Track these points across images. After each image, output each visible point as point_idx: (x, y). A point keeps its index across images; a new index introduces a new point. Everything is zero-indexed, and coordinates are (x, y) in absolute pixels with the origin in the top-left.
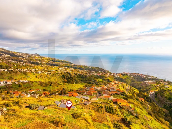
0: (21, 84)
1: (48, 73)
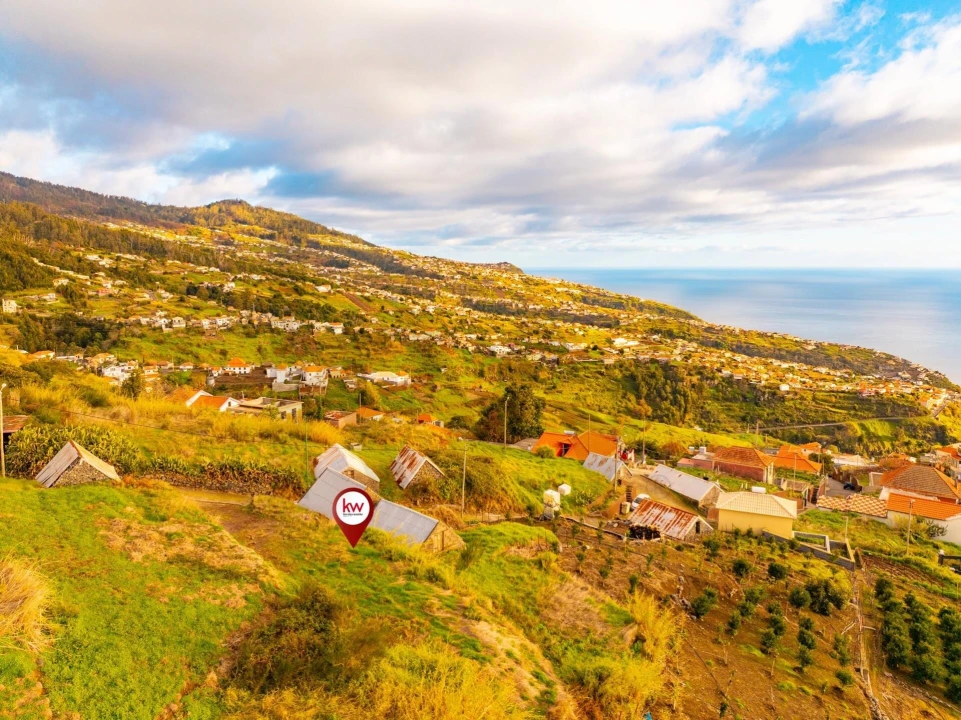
0: (374, 392)
1: (543, 359)
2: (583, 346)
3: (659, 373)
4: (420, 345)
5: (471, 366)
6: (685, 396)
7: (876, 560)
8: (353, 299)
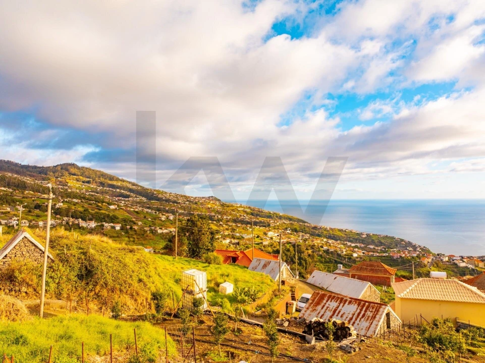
1: (230, 242)
2: (251, 236)
3: (292, 249)
4: (164, 236)
6: (305, 260)
8: (129, 212)
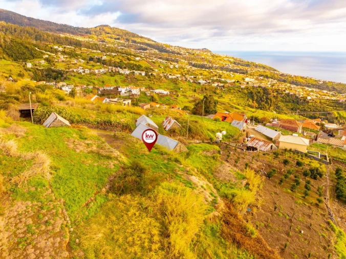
0: (156, 97)
1: (218, 85)
2: (233, 81)
3: (262, 91)
4: (173, 80)
5: (191, 88)
6: (271, 100)
7: (337, 162)
8: (148, 62)
